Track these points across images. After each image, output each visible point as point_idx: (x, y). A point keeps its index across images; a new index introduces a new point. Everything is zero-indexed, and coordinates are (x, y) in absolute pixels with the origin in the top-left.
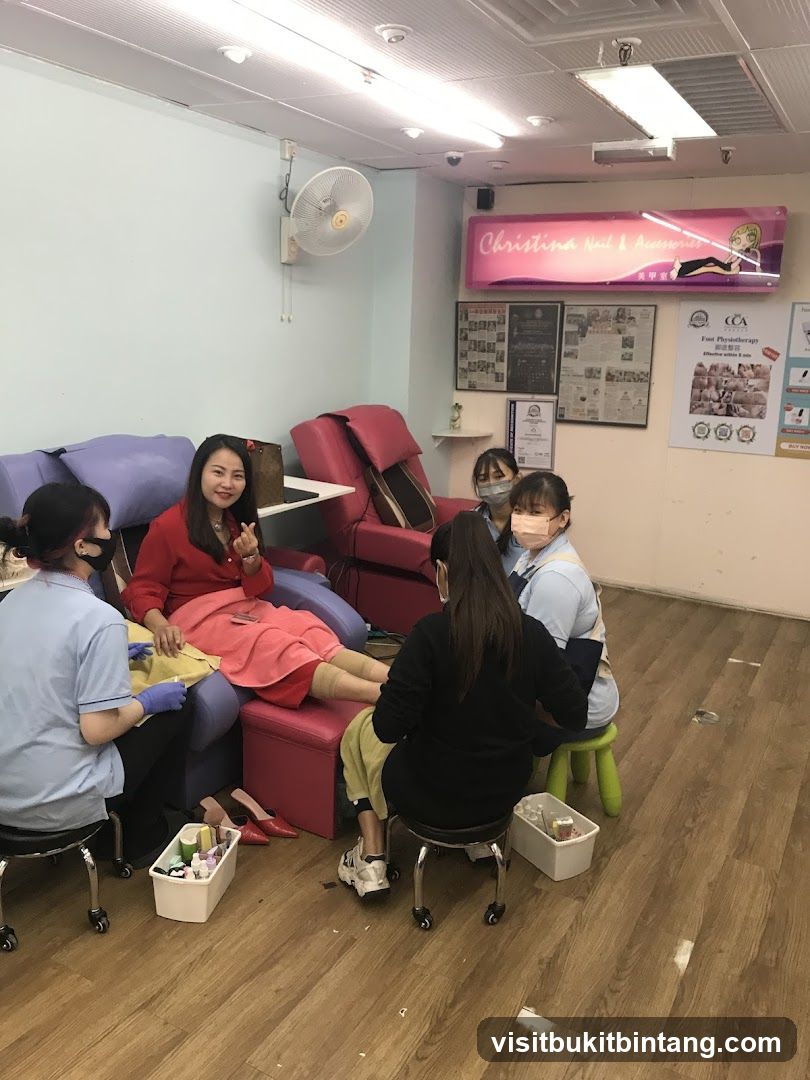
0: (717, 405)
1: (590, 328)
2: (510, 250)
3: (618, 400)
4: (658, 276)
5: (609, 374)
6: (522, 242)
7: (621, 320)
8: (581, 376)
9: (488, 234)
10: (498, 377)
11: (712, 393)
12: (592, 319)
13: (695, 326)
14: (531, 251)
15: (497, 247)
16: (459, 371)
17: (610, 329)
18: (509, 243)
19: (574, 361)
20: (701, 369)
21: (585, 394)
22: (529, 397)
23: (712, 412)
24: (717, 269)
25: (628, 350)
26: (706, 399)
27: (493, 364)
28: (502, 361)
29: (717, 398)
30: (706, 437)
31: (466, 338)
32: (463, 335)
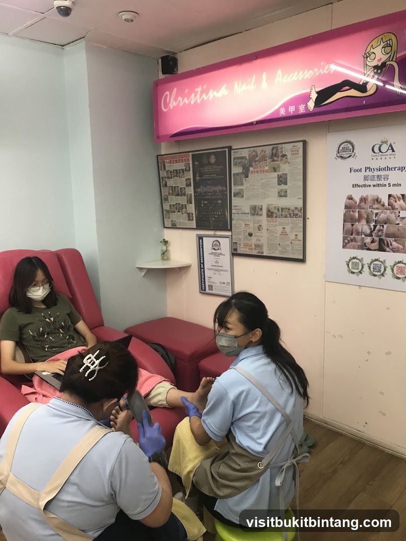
0: (368, 240)
1: (251, 169)
2: (181, 104)
3: (278, 235)
4: (297, 109)
5: (269, 211)
6: (188, 96)
7: (275, 158)
8: (248, 214)
9: (165, 94)
10: (189, 216)
11: (363, 226)
12: (253, 160)
13: (342, 157)
14: (196, 102)
15: (173, 104)
16: (164, 212)
17: (267, 168)
18: (180, 98)
19: (241, 199)
20: (351, 201)
21: (251, 231)
22: (211, 233)
23: (364, 247)
24: (353, 93)
25: (283, 187)
26: (358, 233)
27: (186, 205)
28: (191, 203)
29: (368, 232)
30: (360, 272)
31: (166, 185)
32: (164, 182)
